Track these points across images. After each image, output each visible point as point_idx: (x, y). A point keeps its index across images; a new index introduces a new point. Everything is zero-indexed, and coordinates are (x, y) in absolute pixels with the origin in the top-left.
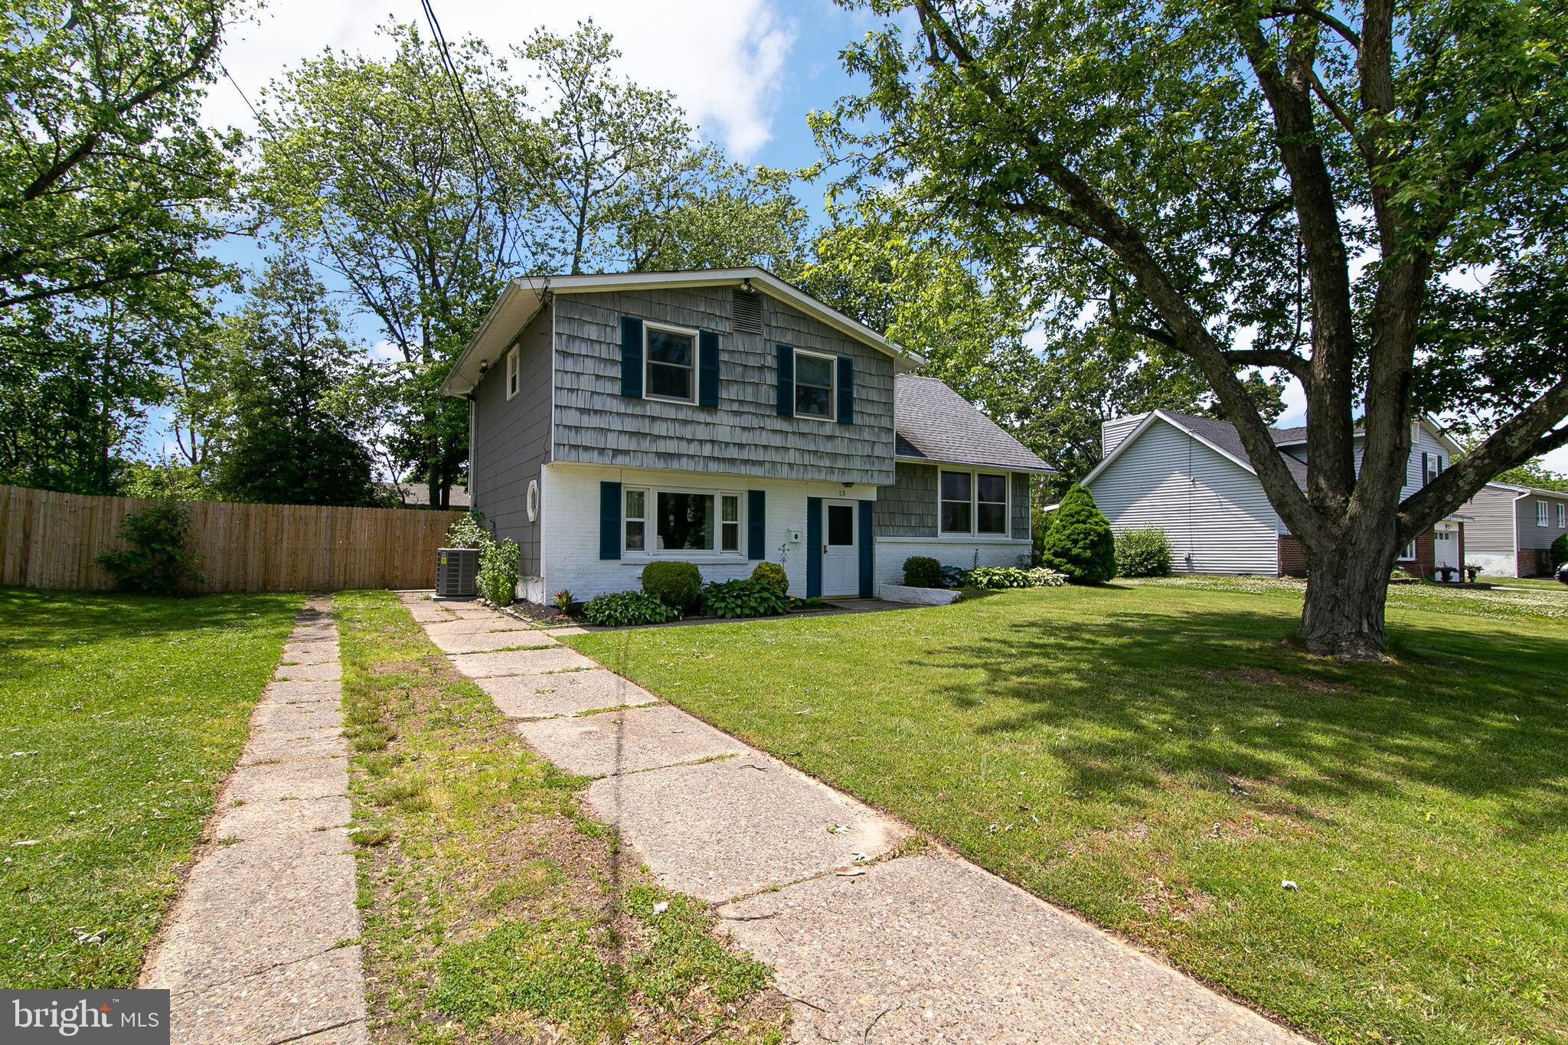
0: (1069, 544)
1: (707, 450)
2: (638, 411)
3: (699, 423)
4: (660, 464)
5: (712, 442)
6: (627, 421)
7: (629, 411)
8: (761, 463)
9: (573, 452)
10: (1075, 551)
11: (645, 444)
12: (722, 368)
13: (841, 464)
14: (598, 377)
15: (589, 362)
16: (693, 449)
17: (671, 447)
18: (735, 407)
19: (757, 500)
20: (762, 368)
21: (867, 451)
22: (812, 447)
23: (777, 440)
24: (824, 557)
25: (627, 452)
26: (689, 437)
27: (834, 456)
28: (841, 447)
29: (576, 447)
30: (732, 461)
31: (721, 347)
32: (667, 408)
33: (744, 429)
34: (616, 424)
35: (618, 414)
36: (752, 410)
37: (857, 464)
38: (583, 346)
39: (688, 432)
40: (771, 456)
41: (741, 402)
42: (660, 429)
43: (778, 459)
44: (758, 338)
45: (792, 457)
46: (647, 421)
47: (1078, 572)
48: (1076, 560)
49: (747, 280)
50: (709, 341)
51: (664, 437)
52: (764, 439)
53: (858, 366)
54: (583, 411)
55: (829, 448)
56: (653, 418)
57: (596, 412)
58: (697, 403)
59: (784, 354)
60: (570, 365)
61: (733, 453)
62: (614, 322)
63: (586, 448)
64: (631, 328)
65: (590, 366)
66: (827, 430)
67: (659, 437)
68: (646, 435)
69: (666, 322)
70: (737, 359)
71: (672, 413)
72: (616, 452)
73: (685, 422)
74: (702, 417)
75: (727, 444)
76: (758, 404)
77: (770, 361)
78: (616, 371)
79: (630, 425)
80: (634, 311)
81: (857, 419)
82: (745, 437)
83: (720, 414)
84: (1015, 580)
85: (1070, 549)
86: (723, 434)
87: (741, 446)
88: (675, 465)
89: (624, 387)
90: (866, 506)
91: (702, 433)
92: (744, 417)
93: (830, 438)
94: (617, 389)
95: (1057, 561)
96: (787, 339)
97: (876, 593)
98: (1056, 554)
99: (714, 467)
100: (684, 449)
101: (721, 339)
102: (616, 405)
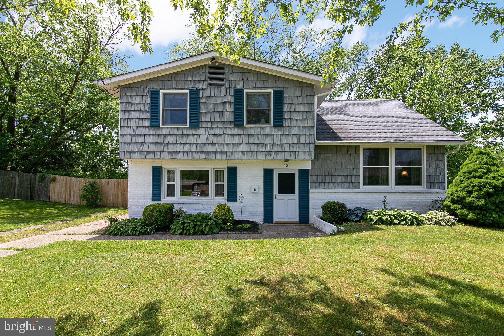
0: (463, 194)
1: (194, 148)
2: (158, 132)
3: (190, 135)
4: (169, 157)
5: (197, 144)
6: (153, 138)
7: (154, 133)
8: (225, 152)
9: (128, 154)
10: (468, 200)
11: (161, 148)
12: (202, 106)
13: (276, 149)
14: (139, 119)
15: (136, 114)
16: (186, 148)
17: (175, 148)
18: (209, 125)
19: (233, 171)
20: (225, 103)
21: (295, 140)
22: (256, 141)
23: (234, 140)
24: (275, 201)
25: (153, 152)
26: (184, 142)
27: (271, 145)
28: (276, 140)
29: (129, 152)
30: (208, 152)
31: (201, 96)
32: (173, 130)
33: (214, 135)
34: (148, 140)
35: (149, 135)
36: (219, 125)
37: (287, 148)
38: (133, 106)
39: (183, 140)
40: (232, 148)
41: (212, 122)
42: (170, 140)
43: (235, 149)
44: (222, 88)
45: (243, 147)
46: (163, 137)
47: (471, 216)
48: (470, 207)
49: (213, 59)
50: (194, 94)
51: (172, 144)
52: (226, 140)
53: (288, 93)
54: (132, 135)
55: (268, 141)
56: (166, 135)
57: (139, 135)
58: (188, 126)
59: (238, 94)
60: (127, 116)
61: (208, 148)
62: (146, 93)
63: (134, 152)
64: (155, 95)
65: (136, 115)
66: (267, 131)
67: (168, 144)
68: (162, 143)
69: (172, 89)
70: (211, 101)
71: (175, 132)
72: (148, 152)
73: (182, 135)
74: (191, 132)
75: (205, 144)
76: (223, 122)
77: (230, 99)
78: (148, 116)
79: (154, 140)
80: (156, 86)
81: (287, 123)
82: (215, 140)
83: (201, 129)
84: (405, 219)
85: (464, 198)
86: (203, 139)
87: (212, 144)
88: (177, 156)
89: (151, 122)
90: (304, 173)
91: (191, 140)
92: (215, 129)
93: (269, 135)
94: (148, 124)
95: (453, 206)
96: (240, 85)
97: (311, 221)
98: (453, 202)
99: (197, 156)
100: (181, 148)
101: (201, 92)
102: (148, 131)
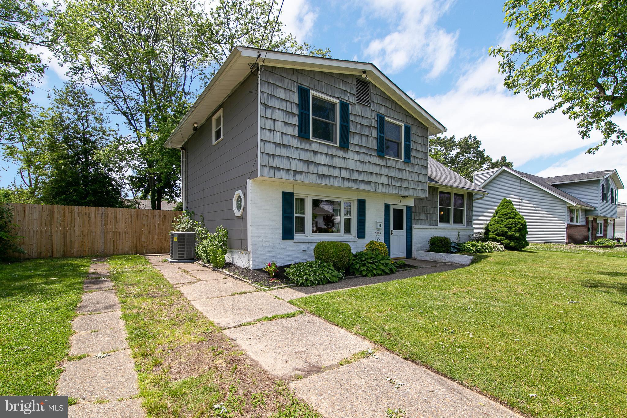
0: (506, 230)
1: (343, 174)
2: (307, 147)
3: (339, 157)
4: (319, 181)
5: (346, 169)
6: (302, 153)
7: (303, 147)
8: (369, 183)
9: (271, 171)
10: (510, 233)
11: (312, 168)
12: (351, 125)
13: (405, 185)
14: (285, 123)
15: (280, 113)
16: (336, 173)
17: (324, 171)
18: (357, 149)
19: (362, 204)
20: (370, 127)
21: (416, 178)
22: (393, 175)
23: (377, 170)
24: (391, 236)
25: (301, 173)
26: (334, 165)
27: (402, 180)
28: (404, 175)
29: (273, 168)
30: (355, 181)
31: (350, 112)
32: (323, 147)
33: (361, 162)
34: (295, 154)
35: (297, 148)
36: (365, 151)
37: (412, 185)
38: (277, 102)
39: (333, 162)
41: (360, 146)
42: (319, 159)
43: (377, 181)
44: (368, 108)
45: (383, 180)
46: (312, 154)
47: (512, 244)
48: (511, 238)
49: (364, 72)
50: (345, 106)
51: (321, 165)
52: (371, 168)
53: (413, 130)
54: (277, 145)
55: (399, 175)
56: (316, 152)
57: (284, 146)
58: (338, 145)
59: (381, 119)
60: (269, 114)
61: (356, 176)
62: (294, 89)
63: (279, 169)
64: (304, 93)
65: (281, 116)
66: (399, 165)
67: (318, 164)
68: (312, 162)
69: (322, 93)
70: (358, 120)
71: (325, 150)
72: (296, 172)
73: (332, 156)
74: (341, 153)
75: (353, 170)
76: (368, 148)
77: (374, 124)
78: (295, 121)
79: (304, 156)
80: (306, 83)
81: (412, 160)
82: (361, 167)
83: (350, 152)
84: (486, 248)
85: (507, 232)
86: (351, 164)
87: (360, 172)
88: (327, 182)
89: (300, 132)
90: (409, 208)
91: (341, 163)
92: (361, 155)
93: (400, 170)
94: (296, 132)
95: (499, 238)
96: (382, 111)
97: (413, 256)
98: (498, 235)
99: (347, 184)
100: (332, 172)
101: (350, 107)
102: (295, 143)
